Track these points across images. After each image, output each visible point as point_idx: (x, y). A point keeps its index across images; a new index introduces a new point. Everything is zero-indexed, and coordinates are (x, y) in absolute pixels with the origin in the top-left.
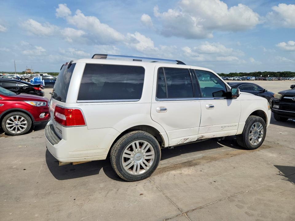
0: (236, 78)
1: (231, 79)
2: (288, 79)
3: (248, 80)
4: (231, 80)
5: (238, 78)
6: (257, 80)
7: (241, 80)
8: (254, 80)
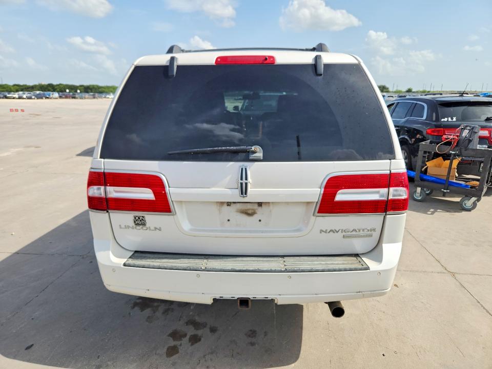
0: (24, 94)
1: (14, 96)
2: (105, 97)
3: (48, 98)
4: (14, 98)
5: (29, 95)
6: (63, 98)
7: (34, 99)
8: (57, 98)
